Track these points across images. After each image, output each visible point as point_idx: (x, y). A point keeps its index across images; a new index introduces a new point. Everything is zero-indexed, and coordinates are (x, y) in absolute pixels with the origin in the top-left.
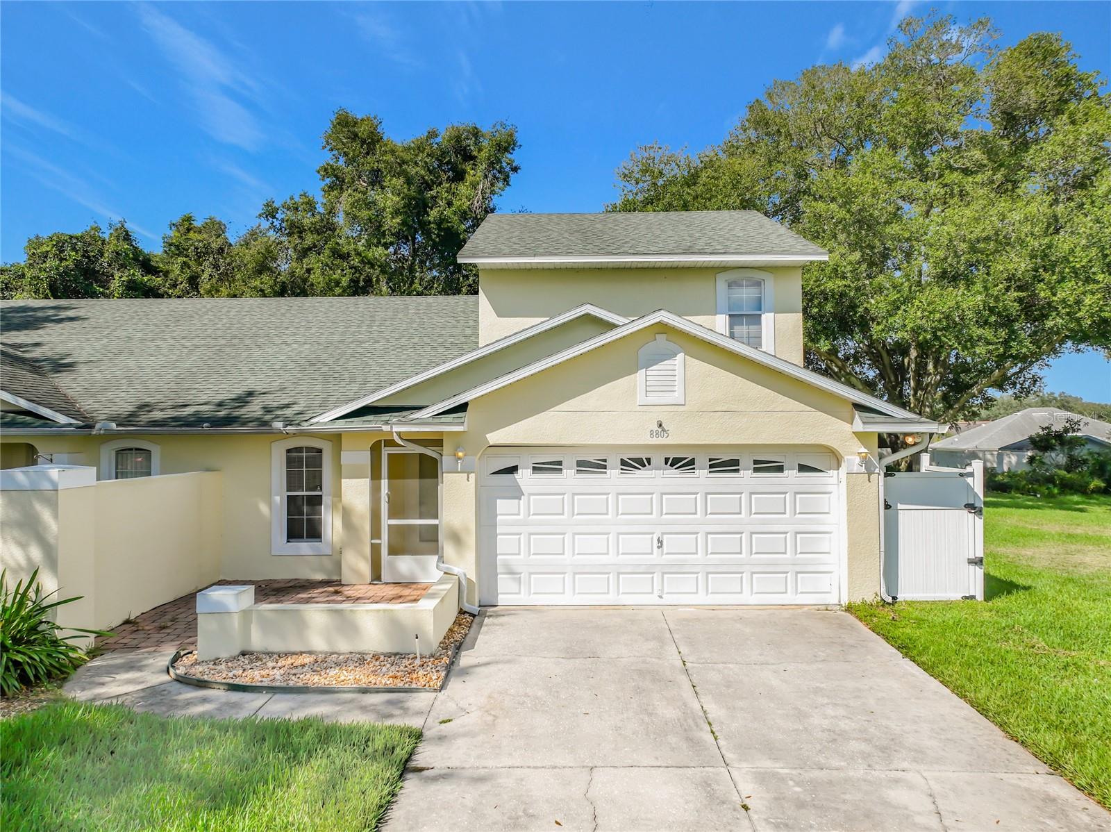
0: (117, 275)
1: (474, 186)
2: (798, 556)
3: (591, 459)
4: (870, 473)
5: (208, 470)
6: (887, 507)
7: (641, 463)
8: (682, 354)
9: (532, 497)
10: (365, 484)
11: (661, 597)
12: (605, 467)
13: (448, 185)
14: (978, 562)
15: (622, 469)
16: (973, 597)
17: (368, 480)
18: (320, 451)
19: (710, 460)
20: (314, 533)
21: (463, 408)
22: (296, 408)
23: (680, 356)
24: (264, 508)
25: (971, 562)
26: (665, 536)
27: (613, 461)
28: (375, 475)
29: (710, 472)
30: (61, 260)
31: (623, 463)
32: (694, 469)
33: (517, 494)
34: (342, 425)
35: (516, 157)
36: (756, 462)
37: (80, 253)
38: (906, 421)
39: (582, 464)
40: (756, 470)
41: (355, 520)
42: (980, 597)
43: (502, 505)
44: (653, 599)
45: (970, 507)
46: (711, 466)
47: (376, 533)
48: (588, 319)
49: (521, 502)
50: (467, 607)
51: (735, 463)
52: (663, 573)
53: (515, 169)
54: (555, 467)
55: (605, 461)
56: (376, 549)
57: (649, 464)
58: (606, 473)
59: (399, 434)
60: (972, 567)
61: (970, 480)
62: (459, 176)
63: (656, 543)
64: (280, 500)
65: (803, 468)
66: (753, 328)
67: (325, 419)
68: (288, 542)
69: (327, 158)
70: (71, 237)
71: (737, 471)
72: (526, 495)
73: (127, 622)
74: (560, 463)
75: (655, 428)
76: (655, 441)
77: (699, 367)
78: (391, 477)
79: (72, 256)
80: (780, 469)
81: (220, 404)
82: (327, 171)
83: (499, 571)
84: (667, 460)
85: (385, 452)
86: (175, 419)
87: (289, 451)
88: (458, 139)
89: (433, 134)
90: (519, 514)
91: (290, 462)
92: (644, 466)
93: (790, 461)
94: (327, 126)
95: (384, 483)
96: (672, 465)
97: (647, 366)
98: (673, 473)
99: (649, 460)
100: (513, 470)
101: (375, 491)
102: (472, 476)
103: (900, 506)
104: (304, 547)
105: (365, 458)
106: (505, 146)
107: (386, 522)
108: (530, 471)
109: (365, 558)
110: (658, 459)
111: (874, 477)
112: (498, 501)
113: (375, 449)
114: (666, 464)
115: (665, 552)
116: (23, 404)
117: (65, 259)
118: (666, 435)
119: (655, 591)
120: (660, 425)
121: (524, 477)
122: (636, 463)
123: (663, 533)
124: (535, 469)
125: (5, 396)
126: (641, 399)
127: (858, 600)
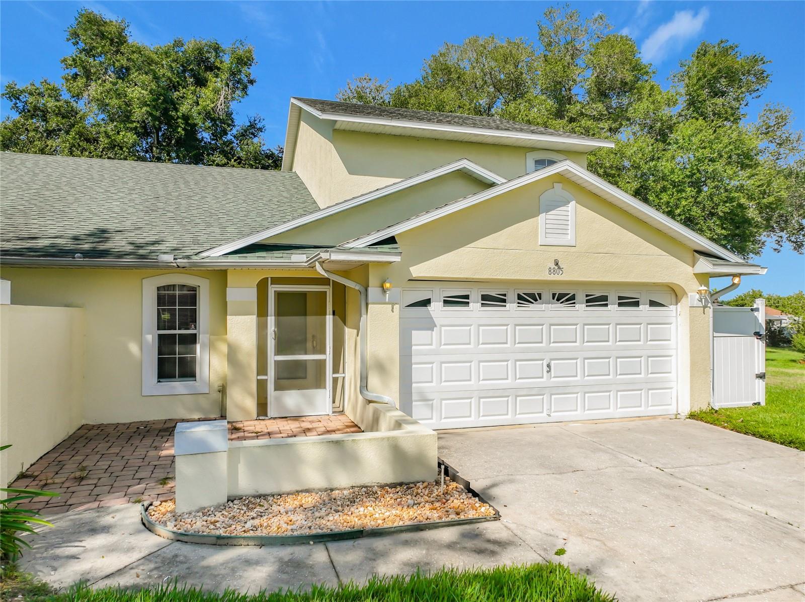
1: (217, 91)
2: (650, 376)
3: (493, 294)
4: (705, 307)
5: (69, 306)
7: (534, 297)
8: (574, 202)
9: (443, 328)
10: (251, 320)
11: (549, 415)
12: (504, 301)
13: (192, 88)
14: (762, 376)
15: (519, 303)
16: (759, 404)
17: (255, 317)
18: (194, 289)
19: (587, 296)
20: (187, 371)
21: (391, 240)
23: (573, 203)
24: (134, 348)
25: (758, 376)
26: (553, 362)
27: (512, 296)
28: (262, 312)
29: (587, 306)
31: (520, 297)
32: (574, 303)
33: (430, 325)
34: (235, 259)
35: (253, 71)
36: (620, 298)
38: (737, 264)
39: (485, 298)
40: (620, 305)
41: (241, 357)
42: (764, 403)
43: (417, 336)
44: (543, 417)
45: (758, 334)
46: (588, 301)
47: (262, 368)
49: (434, 333)
51: (608, 297)
52: (551, 395)
53: (251, 82)
54: (462, 301)
55: (505, 295)
56: (262, 386)
57: (540, 299)
58: (505, 306)
60: (758, 381)
61: (756, 314)
62: (201, 82)
63: (545, 369)
64: (151, 338)
65: (653, 303)
67: (216, 254)
68: (159, 382)
71: (606, 305)
72: (438, 326)
73: (23, 476)
74: (467, 297)
75: (553, 266)
76: (553, 277)
78: (279, 313)
80: (636, 304)
81: (76, 238)
83: (413, 398)
84: (554, 295)
85: (272, 290)
87: (158, 289)
88: (200, 51)
89: (178, 44)
90: (431, 344)
91: (161, 300)
92: (536, 300)
93: (644, 298)
95: (271, 320)
96: (558, 300)
97: (547, 211)
99: (540, 295)
100: (426, 303)
101: (262, 328)
102: (397, 307)
104: (178, 386)
105: (251, 295)
107: (272, 358)
108: (442, 303)
109: (250, 394)
110: (547, 296)
111: (707, 310)
112: (413, 332)
113: (262, 287)
114: (553, 298)
115: (552, 376)
118: (561, 272)
119: (545, 410)
120: (557, 264)
121: (436, 308)
122: (528, 298)
123: (551, 360)
124: (446, 302)
126: (542, 240)
127: (697, 410)
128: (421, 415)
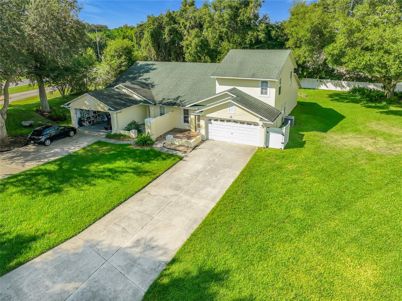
4: (263, 128)
6: (268, 132)
7: (230, 121)
8: (234, 106)
9: (213, 124)
12: (224, 121)
14: (283, 143)
16: (282, 149)
18: (188, 111)
19: (240, 122)
20: (188, 122)
25: (281, 143)
29: (240, 124)
30: (154, 25)
31: (227, 121)
32: (237, 123)
33: (211, 123)
36: (247, 123)
39: (221, 120)
41: (193, 121)
43: (209, 125)
44: (231, 142)
45: (282, 134)
47: (196, 124)
50: (203, 139)
51: (244, 123)
52: (233, 138)
56: (196, 126)
59: (194, 114)
61: (283, 130)
63: (231, 134)
64: (183, 116)
65: (254, 125)
66: (266, 91)
68: (184, 123)
74: (218, 120)
75: (230, 117)
76: (230, 119)
77: (237, 108)
79: (156, 24)
80: (251, 125)
81: (174, 99)
83: (209, 135)
87: (183, 109)
90: (212, 127)
91: (184, 111)
97: (229, 107)
98: (234, 123)
100: (211, 120)
102: (204, 121)
103: (270, 133)
104: (187, 124)
109: (194, 127)
110: (232, 121)
111: (264, 128)
116: (146, 100)
118: (232, 118)
121: (212, 121)
123: (233, 132)
124: (214, 120)
125: (144, 98)
126: (228, 112)
127: (260, 147)
128: (210, 137)
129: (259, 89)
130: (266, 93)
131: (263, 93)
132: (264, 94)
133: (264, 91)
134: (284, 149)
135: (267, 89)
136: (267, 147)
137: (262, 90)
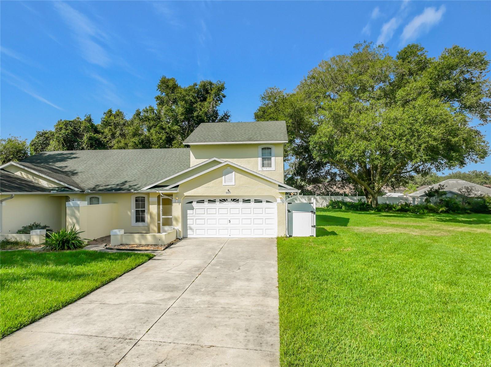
0: (85, 135)
1: (210, 103)
2: (266, 225)
3: (212, 199)
4: (283, 203)
5: (114, 203)
6: (289, 211)
7: (225, 200)
8: (234, 172)
10: (156, 206)
11: (230, 236)
12: (215, 202)
13: (200, 103)
14: (314, 226)
15: (220, 202)
16: (313, 236)
17: (157, 205)
18: (144, 198)
19: (243, 199)
20: (143, 220)
21: (177, 186)
22: (138, 186)
24: (129, 213)
25: (312, 226)
27: (218, 200)
28: (159, 204)
29: (243, 203)
30: (67, 130)
31: (220, 200)
32: (239, 202)
33: (192, 208)
34: (149, 191)
35: (224, 92)
36: (255, 200)
37: (73, 127)
38: (290, 189)
39: (209, 201)
40: (255, 202)
41: (153, 216)
42: (315, 236)
43: (189, 212)
44: (228, 236)
45: (312, 212)
46: (243, 201)
47: (159, 220)
48: (215, 161)
49: (194, 211)
50: (179, 237)
51: (249, 200)
52: (231, 229)
53: (224, 97)
54: (202, 201)
55: (215, 200)
56: (159, 224)
59: (162, 193)
60: (313, 228)
61: (312, 205)
62: (205, 99)
63: (229, 222)
64: (134, 211)
65: (267, 202)
66: (269, 162)
67: (145, 189)
68: (136, 223)
69: (158, 93)
70: (70, 122)
71: (250, 202)
72: (195, 209)
73: (94, 240)
74: (204, 201)
75: (227, 191)
76: (227, 195)
77: (239, 175)
78: (163, 204)
80: (261, 202)
81: (118, 185)
82: (157, 98)
83: (188, 228)
84: (232, 199)
85: (161, 198)
86: (105, 189)
87: (136, 198)
88: (204, 86)
89: (196, 85)
90: (193, 214)
91: (136, 201)
93: (264, 200)
94: (158, 82)
95: (161, 206)
96: (233, 201)
97: (225, 175)
98: (233, 203)
99: (227, 200)
100: (191, 202)
101: (159, 208)
102: (180, 204)
103: (293, 212)
104: (140, 224)
105: (156, 199)
106: (221, 89)
107: (162, 217)
108: (196, 203)
109: (156, 227)
110: (229, 200)
112: (188, 210)
113: (159, 197)
114: (231, 201)
115: (231, 224)
116: (66, 185)
117: (68, 130)
118: (230, 193)
119: (228, 234)
120: (228, 191)
121: (194, 204)
122: (223, 200)
123: (230, 219)
124: (197, 202)
125: (62, 183)
126: (224, 184)
127: (280, 236)
128: (190, 233)
129: (260, 160)
130: (270, 165)
131: (264, 165)
132: (266, 167)
133: (266, 162)
134: (317, 236)
135: (270, 159)
136: (290, 236)
137: (263, 161)
